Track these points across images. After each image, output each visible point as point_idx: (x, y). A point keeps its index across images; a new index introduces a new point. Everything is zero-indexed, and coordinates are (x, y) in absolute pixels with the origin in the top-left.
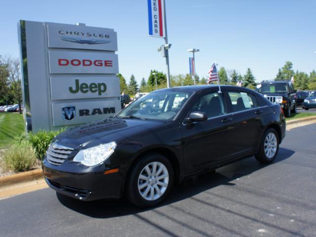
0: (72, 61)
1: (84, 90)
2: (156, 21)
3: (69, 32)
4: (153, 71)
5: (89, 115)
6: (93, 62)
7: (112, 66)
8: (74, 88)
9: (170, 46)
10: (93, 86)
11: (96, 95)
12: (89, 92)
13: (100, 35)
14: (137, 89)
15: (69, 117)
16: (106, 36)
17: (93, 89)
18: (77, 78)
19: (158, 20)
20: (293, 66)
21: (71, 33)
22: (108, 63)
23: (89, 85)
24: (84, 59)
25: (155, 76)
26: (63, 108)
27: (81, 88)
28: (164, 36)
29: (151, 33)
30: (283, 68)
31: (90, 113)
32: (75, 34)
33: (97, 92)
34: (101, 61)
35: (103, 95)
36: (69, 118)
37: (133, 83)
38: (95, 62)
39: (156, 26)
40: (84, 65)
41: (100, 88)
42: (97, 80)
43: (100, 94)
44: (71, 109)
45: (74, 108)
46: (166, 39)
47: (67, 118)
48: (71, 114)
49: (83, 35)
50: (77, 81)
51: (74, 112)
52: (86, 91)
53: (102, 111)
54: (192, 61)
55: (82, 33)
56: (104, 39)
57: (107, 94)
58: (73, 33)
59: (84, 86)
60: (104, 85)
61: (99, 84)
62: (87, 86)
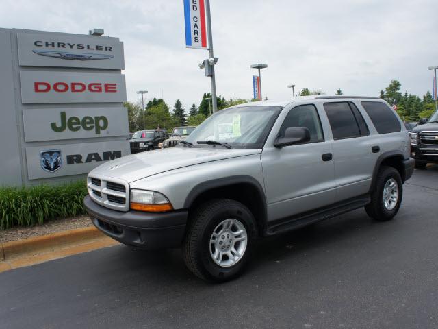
0: (55, 86)
1: (74, 126)
2: (196, 26)
3: (50, 43)
5: (82, 162)
6: (87, 86)
7: (116, 91)
8: (59, 125)
9: (216, 60)
10: (88, 120)
11: (92, 133)
12: (82, 130)
13: (97, 47)
15: (52, 166)
16: (106, 47)
17: (88, 126)
18: (63, 110)
19: (199, 24)
21: (53, 45)
22: (110, 88)
23: (80, 120)
24: (74, 82)
26: (43, 154)
27: (68, 123)
28: (208, 47)
29: (188, 43)
30: (387, 89)
31: (84, 159)
32: (59, 46)
33: (94, 130)
34: (100, 84)
35: (103, 133)
38: (90, 86)
39: (196, 32)
40: (73, 90)
41: (98, 124)
42: (94, 112)
43: (98, 132)
44: (54, 154)
45: (59, 152)
46: (211, 50)
47: (48, 167)
48: (54, 160)
49: (71, 47)
50: (63, 115)
51: (59, 158)
52: (78, 129)
53: (102, 157)
54: (257, 82)
55: (69, 44)
56: (104, 52)
57: (108, 133)
58: (56, 45)
59: (74, 121)
60: (104, 118)
61: (96, 118)
62: (78, 121)
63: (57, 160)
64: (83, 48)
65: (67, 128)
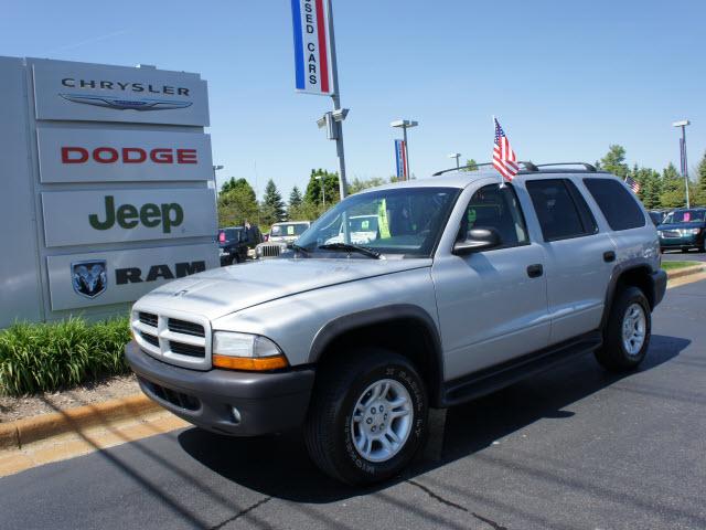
0: (96, 152)
1: (128, 221)
2: (312, 58)
3: (88, 81)
5: (140, 281)
6: (148, 153)
7: (195, 162)
8: (102, 218)
9: (345, 113)
10: (150, 211)
12: (140, 225)
13: (165, 90)
14: (282, 212)
15: (91, 287)
16: (180, 90)
17: (151, 219)
18: (109, 193)
19: (316, 54)
20: (626, 156)
21: (93, 84)
22: (186, 156)
23: (139, 209)
24: (127, 147)
25: (321, 182)
26: (76, 266)
27: (117, 215)
28: (332, 91)
29: (300, 84)
30: (603, 161)
31: (144, 276)
32: (103, 85)
33: (161, 226)
34: (170, 150)
35: (175, 232)
36: (91, 289)
37: (273, 199)
38: (154, 152)
39: (312, 68)
40: (126, 160)
41: (168, 216)
42: (159, 197)
44: (94, 267)
45: (103, 265)
46: (336, 97)
47: (85, 290)
49: (123, 88)
50: (109, 201)
51: (103, 274)
52: (133, 224)
53: (173, 271)
54: (401, 148)
55: (119, 84)
56: (176, 97)
57: (183, 231)
58: (98, 85)
59: (127, 212)
60: (177, 207)
61: (164, 206)
62: (134, 212)
63: (99, 276)
64: (142, 89)
65: (116, 224)
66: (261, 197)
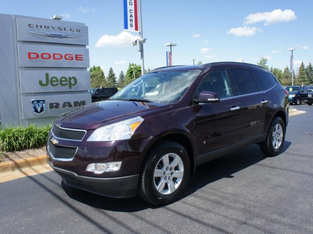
0: (42, 55)
1: (54, 83)
2: (131, 16)
3: (39, 25)
4: (131, 64)
5: (59, 108)
6: (63, 56)
7: (82, 60)
8: (44, 82)
9: (145, 40)
10: (63, 79)
12: (59, 85)
13: (71, 30)
14: (115, 81)
15: (39, 110)
16: (77, 30)
18: (47, 72)
19: (133, 15)
21: (41, 27)
22: (78, 57)
23: (59, 79)
24: (55, 53)
25: (134, 69)
26: (33, 101)
28: (139, 30)
29: (126, 27)
31: (61, 106)
32: (45, 27)
34: (72, 55)
36: (39, 111)
37: (112, 75)
38: (65, 56)
39: (131, 20)
40: (54, 58)
41: (70, 82)
42: (68, 74)
44: (40, 102)
45: (44, 101)
46: (141, 33)
47: (36, 111)
49: (54, 29)
50: (47, 75)
51: (44, 105)
52: (56, 85)
53: (73, 104)
54: (169, 55)
55: (52, 27)
56: (75, 33)
57: (76, 88)
58: (43, 27)
59: (54, 80)
60: (74, 78)
62: (57, 80)
63: (42, 106)
64: (61, 29)
66: (106, 75)
